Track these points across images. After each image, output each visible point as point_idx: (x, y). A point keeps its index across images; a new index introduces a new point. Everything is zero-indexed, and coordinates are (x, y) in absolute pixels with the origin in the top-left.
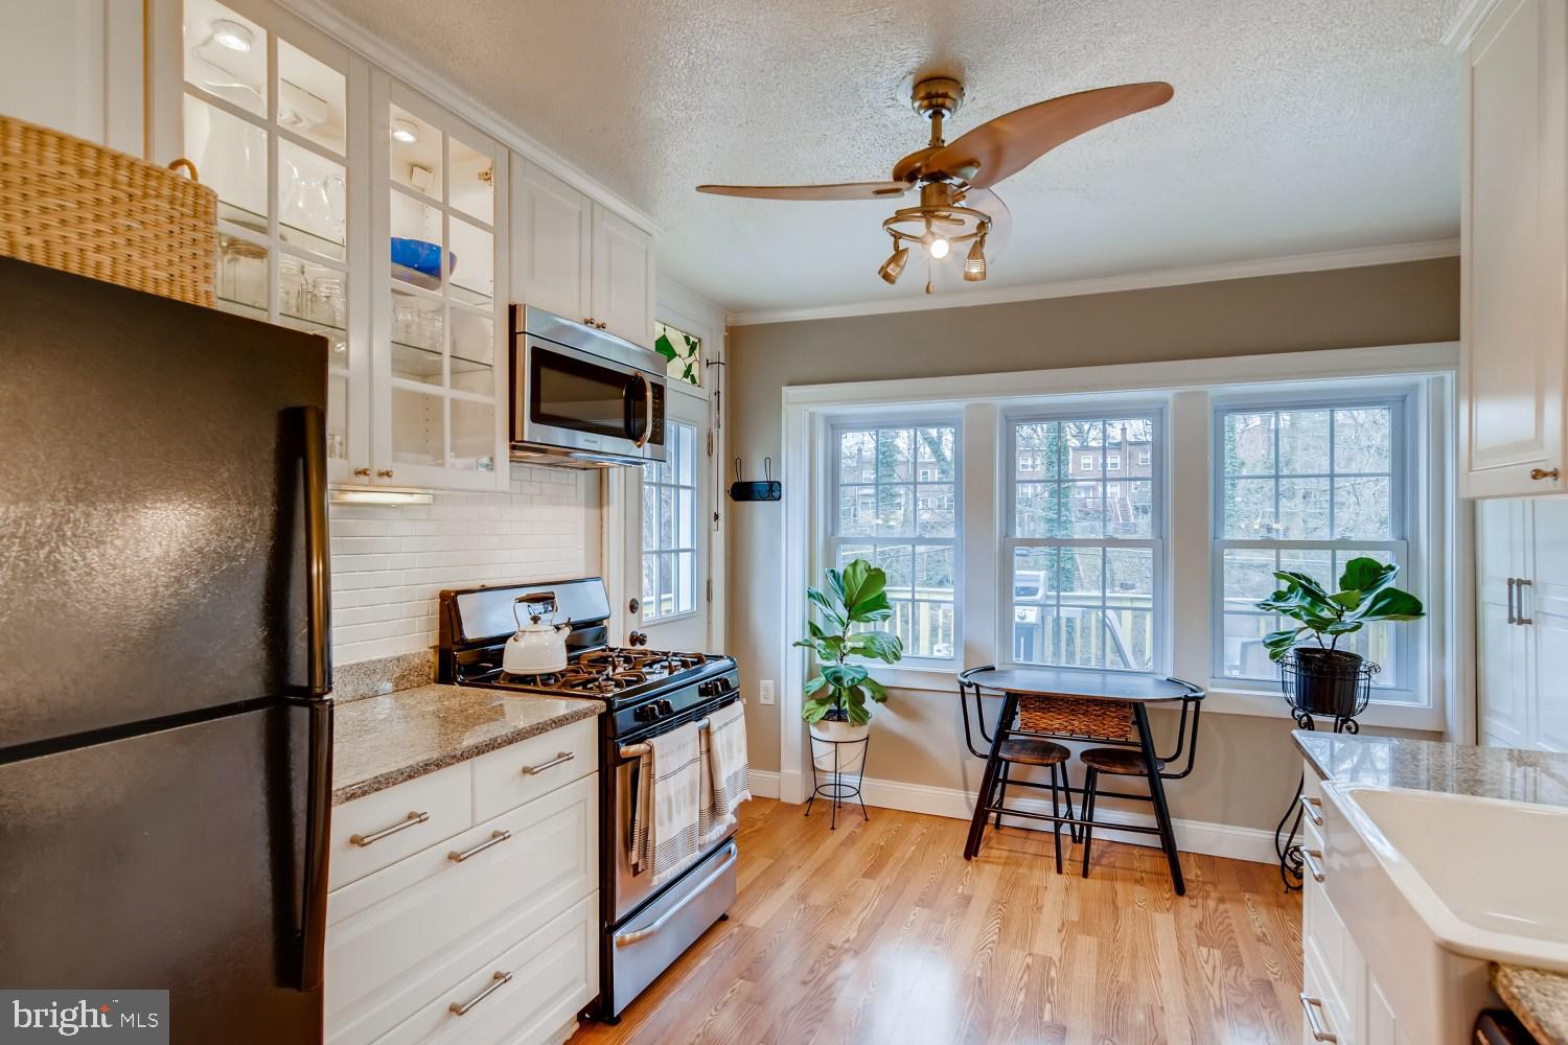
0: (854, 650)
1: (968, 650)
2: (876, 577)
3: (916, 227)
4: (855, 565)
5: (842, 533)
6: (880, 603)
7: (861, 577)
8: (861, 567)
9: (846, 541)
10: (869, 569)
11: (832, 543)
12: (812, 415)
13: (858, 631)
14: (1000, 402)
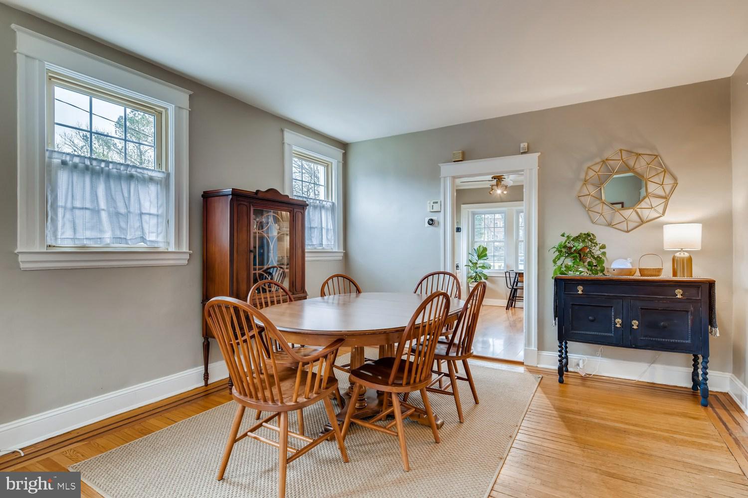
0: (479, 267)
1: (507, 266)
2: (485, 249)
3: (495, 187)
4: (480, 246)
5: (476, 240)
6: (486, 255)
7: (481, 249)
8: (481, 247)
9: (477, 242)
10: (483, 247)
11: (473, 242)
12: (468, 211)
13: (481, 262)
14: (515, 209)
